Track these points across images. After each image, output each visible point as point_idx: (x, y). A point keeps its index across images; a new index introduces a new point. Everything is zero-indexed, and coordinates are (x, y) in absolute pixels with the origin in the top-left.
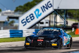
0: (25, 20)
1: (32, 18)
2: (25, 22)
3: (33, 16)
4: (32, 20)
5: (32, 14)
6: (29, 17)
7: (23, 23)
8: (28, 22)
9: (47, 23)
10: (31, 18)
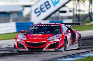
0: (39, 10)
1: (48, 6)
2: (39, 12)
3: (49, 4)
4: (48, 8)
5: (48, 2)
6: (44, 6)
7: (36, 13)
8: (43, 12)
9: (71, 11)
10: (46, 6)
